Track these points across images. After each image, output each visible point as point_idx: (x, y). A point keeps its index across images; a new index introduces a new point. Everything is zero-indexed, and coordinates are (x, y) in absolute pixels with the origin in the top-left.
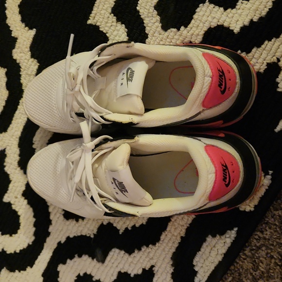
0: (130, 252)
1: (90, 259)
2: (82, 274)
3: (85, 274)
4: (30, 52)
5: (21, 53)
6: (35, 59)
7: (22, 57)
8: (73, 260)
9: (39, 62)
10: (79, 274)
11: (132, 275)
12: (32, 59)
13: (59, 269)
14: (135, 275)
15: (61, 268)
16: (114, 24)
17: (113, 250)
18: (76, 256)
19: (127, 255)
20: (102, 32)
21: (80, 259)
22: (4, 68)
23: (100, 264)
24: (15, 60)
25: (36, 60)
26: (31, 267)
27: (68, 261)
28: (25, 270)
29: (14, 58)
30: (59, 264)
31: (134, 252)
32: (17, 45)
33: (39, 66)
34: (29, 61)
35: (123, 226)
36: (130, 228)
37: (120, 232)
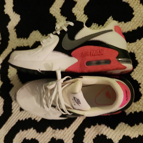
0: (132, 125)
1: (106, 127)
2: (100, 135)
3: (102, 135)
4: (84, 11)
5: (77, 10)
6: (86, 15)
7: (79, 12)
8: (95, 126)
9: (88, 17)
10: (98, 135)
11: (132, 138)
12: (85, 15)
13: (85, 131)
15: (87, 130)
16: (139, 4)
17: (121, 123)
18: (97, 124)
19: (130, 127)
20: (130, 7)
21: (100, 126)
22: (65, 17)
23: (112, 130)
24: (74, 14)
26: (68, 127)
27: (92, 127)
28: (63, 129)
29: (73, 12)
30: (86, 128)
31: (134, 125)
32: (76, 6)
33: (88, 19)
34: (82, 15)
35: (129, 111)
36: (133, 112)
37: (126, 114)
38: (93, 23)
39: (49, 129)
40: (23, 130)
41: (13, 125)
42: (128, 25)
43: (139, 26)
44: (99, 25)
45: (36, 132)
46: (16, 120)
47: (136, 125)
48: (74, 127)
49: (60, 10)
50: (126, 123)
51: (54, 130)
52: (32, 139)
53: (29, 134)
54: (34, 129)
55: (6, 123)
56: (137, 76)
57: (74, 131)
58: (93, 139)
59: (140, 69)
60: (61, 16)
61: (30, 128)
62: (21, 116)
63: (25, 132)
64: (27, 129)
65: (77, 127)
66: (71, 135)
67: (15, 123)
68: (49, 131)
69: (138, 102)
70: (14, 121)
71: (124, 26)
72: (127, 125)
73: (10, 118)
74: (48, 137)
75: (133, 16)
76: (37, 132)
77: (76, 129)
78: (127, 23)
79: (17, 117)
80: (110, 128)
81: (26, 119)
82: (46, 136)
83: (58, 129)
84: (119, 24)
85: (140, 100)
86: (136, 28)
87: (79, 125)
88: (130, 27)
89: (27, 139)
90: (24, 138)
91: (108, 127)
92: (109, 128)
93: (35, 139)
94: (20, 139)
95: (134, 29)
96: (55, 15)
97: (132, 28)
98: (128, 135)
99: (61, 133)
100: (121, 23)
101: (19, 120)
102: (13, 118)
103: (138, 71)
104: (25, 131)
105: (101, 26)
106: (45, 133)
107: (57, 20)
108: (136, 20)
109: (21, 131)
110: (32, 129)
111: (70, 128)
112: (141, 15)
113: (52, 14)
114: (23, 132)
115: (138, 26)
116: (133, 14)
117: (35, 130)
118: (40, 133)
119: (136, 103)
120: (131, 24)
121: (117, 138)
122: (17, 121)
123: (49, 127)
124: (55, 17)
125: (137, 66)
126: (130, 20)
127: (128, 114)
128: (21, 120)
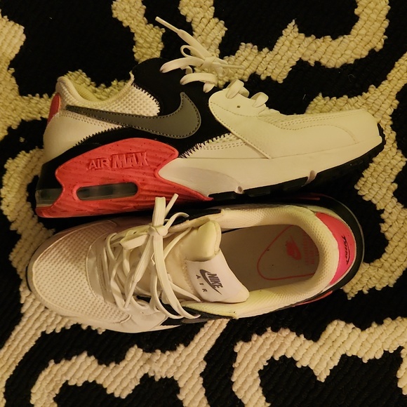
0: (363, 325)
1: (294, 335)
2: (277, 358)
4: (213, 8)
5: (195, 6)
6: (220, 19)
7: (199, 13)
8: (264, 336)
9: (225, 25)
10: (272, 358)
11: (365, 361)
12: (216, 20)
13: (237, 349)
14: (369, 360)
15: (240, 347)
17: (335, 322)
18: (269, 329)
19: (358, 330)
21: (276, 334)
22: (161, 27)
23: (311, 342)
24: (184, 17)
25: (223, 22)
26: (187, 345)
27: (255, 337)
28: (173, 349)
29: (183, 13)
30: (238, 341)
31: (369, 326)
33: (226, 31)
34: (209, 22)
35: (354, 288)
36: (366, 292)
37: (348, 296)
38: (243, 44)
39: (135, 353)
40: (57, 362)
41: (27, 349)
42: (343, 45)
43: (373, 47)
44: (260, 49)
45: (96, 364)
46: (34, 335)
47: (374, 325)
48: (203, 343)
49: (145, 7)
50: (348, 321)
51: (148, 355)
52: (86, 383)
53: (78, 370)
54: (89, 355)
55: (7, 345)
56: (374, 190)
57: (205, 352)
58: (260, 372)
59: (380, 169)
60: (146, 24)
61: (78, 354)
62: (50, 321)
63: (65, 365)
64: (69, 358)
65: (212, 342)
66: (196, 365)
67: (32, 343)
68: (133, 358)
69: (377, 263)
70: (28, 337)
71: (331, 49)
72: (352, 326)
73: (18, 328)
74: (133, 376)
75: (356, 18)
76: (100, 363)
77: (209, 347)
78: (341, 38)
79: (37, 325)
80: (305, 337)
81: (63, 329)
82: (125, 373)
83: (159, 352)
84: (318, 43)
85: (385, 256)
86: (365, 53)
87: (218, 335)
88: (349, 52)
89: (72, 383)
90: (63, 382)
91: (298, 335)
92: (302, 336)
93: (94, 382)
94: (51, 388)
95: (359, 57)
96: (131, 23)
97: (355, 54)
98: (355, 354)
99: (167, 361)
100: (322, 39)
101: (43, 333)
102: (26, 329)
103: (375, 174)
104: (63, 362)
105: (266, 50)
106: (123, 364)
107: (137, 38)
108: (363, 32)
109: (52, 363)
110: (85, 355)
111: (193, 344)
112: (378, 16)
113: (120, 19)
114: (58, 366)
115: (369, 47)
116: (357, 11)
117: (93, 358)
118: (108, 365)
119: (372, 264)
120: (350, 41)
121: (325, 364)
122: (39, 335)
123: (133, 346)
124: (128, 28)
125: (372, 162)
126: (347, 31)
127: (353, 295)
128: (49, 331)
